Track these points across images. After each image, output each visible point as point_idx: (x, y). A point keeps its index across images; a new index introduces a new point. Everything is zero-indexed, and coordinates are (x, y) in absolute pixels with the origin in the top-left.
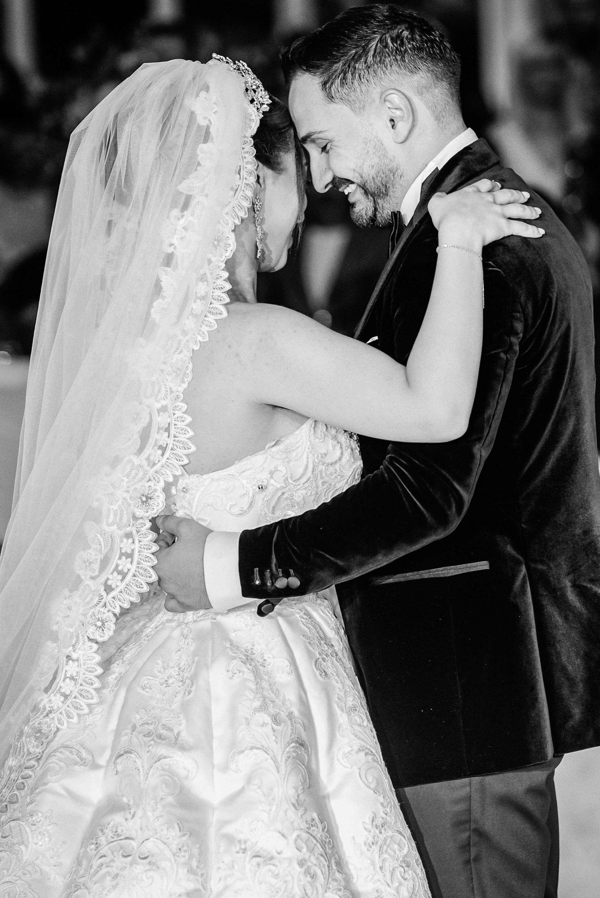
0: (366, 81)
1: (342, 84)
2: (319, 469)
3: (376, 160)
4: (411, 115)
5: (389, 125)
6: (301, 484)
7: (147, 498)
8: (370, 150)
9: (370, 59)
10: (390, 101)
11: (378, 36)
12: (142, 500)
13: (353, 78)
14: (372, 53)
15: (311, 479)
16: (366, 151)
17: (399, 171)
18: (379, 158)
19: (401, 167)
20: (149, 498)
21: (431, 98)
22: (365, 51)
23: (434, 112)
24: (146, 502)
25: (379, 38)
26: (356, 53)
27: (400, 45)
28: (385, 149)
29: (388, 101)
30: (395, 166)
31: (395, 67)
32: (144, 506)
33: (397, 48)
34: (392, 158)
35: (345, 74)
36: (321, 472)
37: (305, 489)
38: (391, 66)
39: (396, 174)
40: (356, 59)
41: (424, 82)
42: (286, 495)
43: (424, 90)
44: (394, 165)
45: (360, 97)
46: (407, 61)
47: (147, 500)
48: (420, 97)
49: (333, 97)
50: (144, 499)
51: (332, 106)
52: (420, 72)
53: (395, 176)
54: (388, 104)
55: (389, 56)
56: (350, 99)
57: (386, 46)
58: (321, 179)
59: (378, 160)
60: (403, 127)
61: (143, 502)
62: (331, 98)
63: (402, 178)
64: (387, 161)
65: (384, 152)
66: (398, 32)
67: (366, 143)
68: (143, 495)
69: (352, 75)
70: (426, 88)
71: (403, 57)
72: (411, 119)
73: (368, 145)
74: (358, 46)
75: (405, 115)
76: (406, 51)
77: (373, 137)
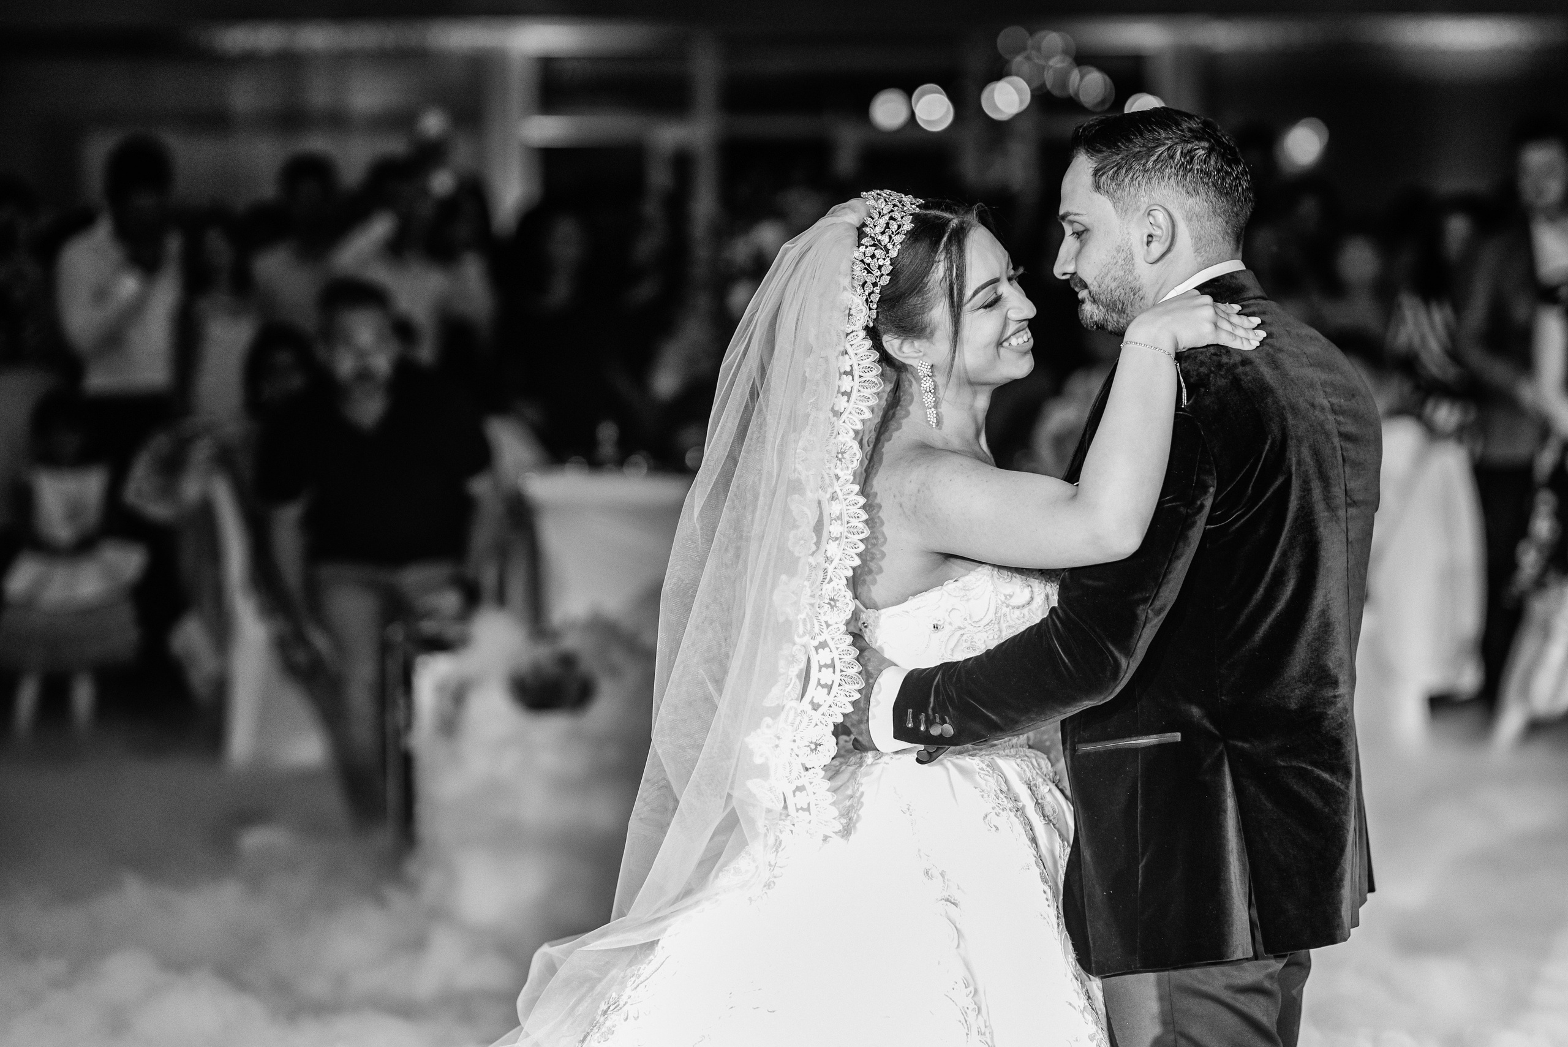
0: (1137, 185)
1: (1113, 178)
2: (1003, 611)
3: (1121, 273)
4: (1170, 239)
5: (1145, 239)
6: (982, 627)
7: (816, 745)
8: (1120, 261)
9: (1150, 164)
10: (1154, 217)
11: (1169, 143)
12: (811, 748)
13: (1126, 175)
14: (1154, 158)
15: (993, 622)
16: (1115, 261)
17: (1140, 292)
18: (1125, 272)
19: (1144, 289)
20: (818, 745)
21: (1199, 229)
22: (1150, 152)
23: (1196, 243)
24: (816, 749)
25: (1169, 145)
26: (1139, 152)
27: (1188, 162)
28: (1133, 265)
29: (1152, 215)
30: (1138, 286)
31: (1173, 181)
32: (814, 753)
33: (1183, 163)
34: (1137, 277)
35: (1118, 169)
36: (1005, 615)
37: (986, 632)
38: (1169, 179)
39: (1137, 295)
40: (1137, 156)
41: (1197, 209)
42: (965, 637)
43: (1195, 218)
44: (1137, 284)
45: (1126, 198)
46: (1188, 179)
47: (816, 747)
48: (1188, 223)
49: (1100, 187)
50: (813, 746)
51: (1097, 195)
52: (1198, 198)
53: (1136, 296)
54: (1151, 219)
55: (1171, 167)
56: (1116, 195)
57: (1172, 157)
58: (1063, 264)
59: (1123, 274)
60: (1157, 248)
61: (812, 750)
62: (1097, 187)
63: (1143, 300)
64: (1130, 278)
65: (1131, 268)
66: (1192, 148)
67: (1118, 252)
68: (811, 743)
69: (1126, 171)
70: (1197, 216)
71: (1184, 177)
72: (1167, 244)
73: (1119, 255)
74: (1144, 145)
75: (1164, 237)
76: (1191, 170)
77: (1127, 248)
